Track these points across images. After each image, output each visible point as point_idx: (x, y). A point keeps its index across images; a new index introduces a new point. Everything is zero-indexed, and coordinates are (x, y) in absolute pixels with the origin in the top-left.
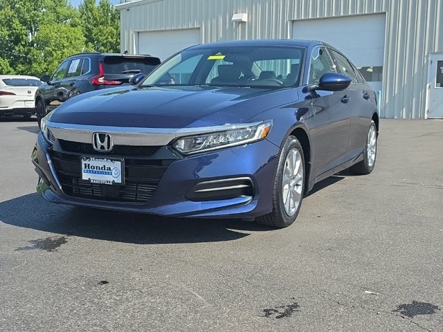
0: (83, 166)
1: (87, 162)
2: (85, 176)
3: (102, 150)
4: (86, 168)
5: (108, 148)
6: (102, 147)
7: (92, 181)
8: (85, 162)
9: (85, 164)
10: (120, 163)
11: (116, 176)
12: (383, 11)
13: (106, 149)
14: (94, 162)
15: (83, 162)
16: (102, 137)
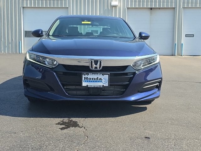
0: (83, 79)
1: (86, 76)
2: (84, 84)
3: (96, 69)
4: (85, 79)
5: (100, 68)
6: (96, 68)
7: (89, 86)
8: (85, 76)
9: (85, 78)
10: (108, 75)
11: (104, 83)
12: (67, 7)
13: (98, 69)
14: (91, 76)
15: (83, 76)
16: (96, 62)
